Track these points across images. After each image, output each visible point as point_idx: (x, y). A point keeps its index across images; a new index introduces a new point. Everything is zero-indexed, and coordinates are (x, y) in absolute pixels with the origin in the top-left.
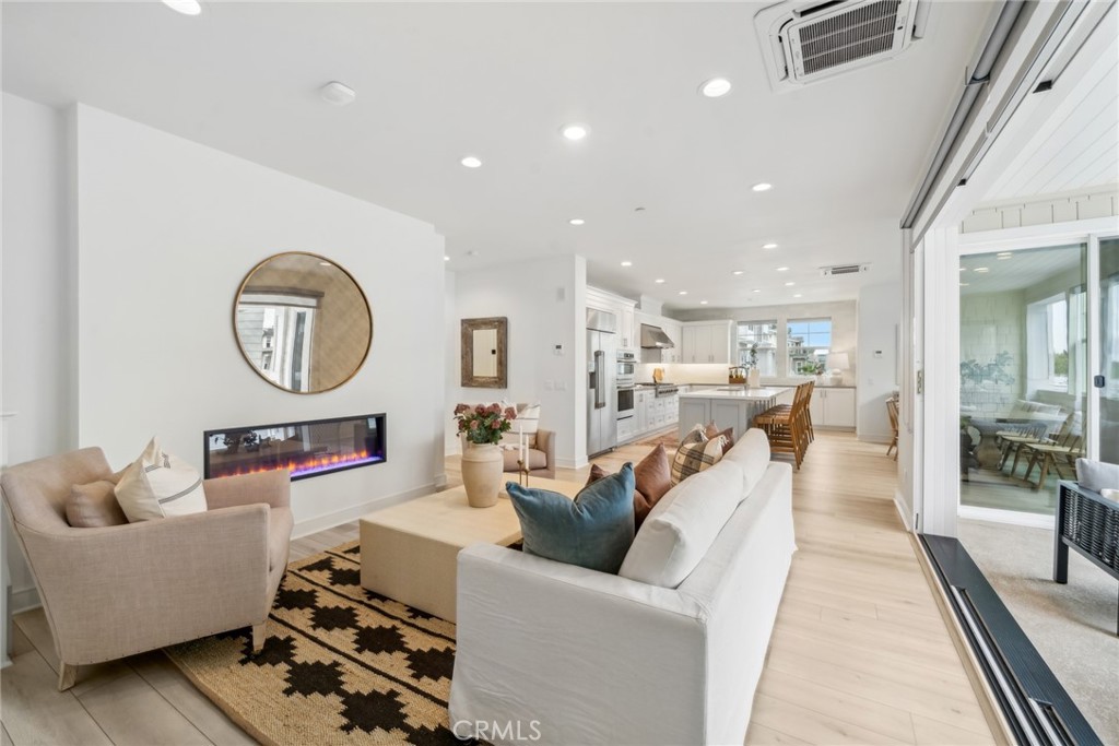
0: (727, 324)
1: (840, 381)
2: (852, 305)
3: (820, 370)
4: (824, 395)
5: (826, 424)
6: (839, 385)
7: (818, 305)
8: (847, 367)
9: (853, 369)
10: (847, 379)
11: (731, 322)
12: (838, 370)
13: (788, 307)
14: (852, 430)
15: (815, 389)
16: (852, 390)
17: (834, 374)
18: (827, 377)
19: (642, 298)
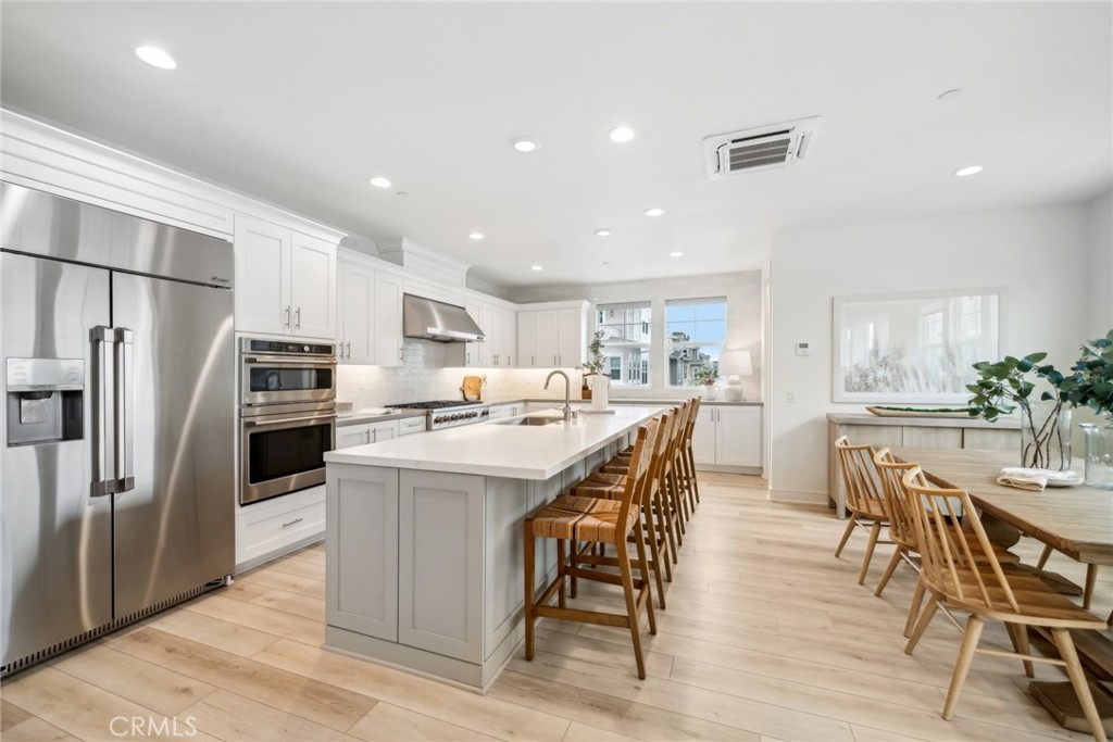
0: (580, 308)
1: (738, 394)
2: (754, 277)
3: (709, 377)
4: (716, 418)
5: (718, 462)
6: (737, 401)
7: (708, 277)
8: (749, 371)
9: (756, 375)
10: (749, 392)
11: (586, 304)
12: (735, 378)
13: (665, 281)
14: (755, 474)
15: (701, 408)
16: (759, 408)
17: (732, 383)
18: (721, 387)
19: (406, 245)
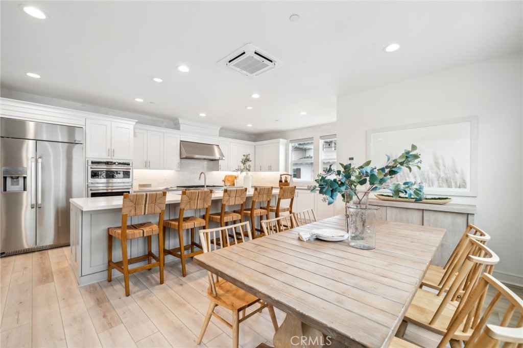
0: (279, 142)
19: (181, 121)
